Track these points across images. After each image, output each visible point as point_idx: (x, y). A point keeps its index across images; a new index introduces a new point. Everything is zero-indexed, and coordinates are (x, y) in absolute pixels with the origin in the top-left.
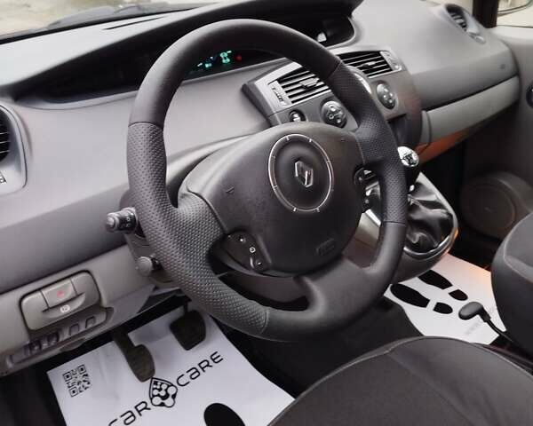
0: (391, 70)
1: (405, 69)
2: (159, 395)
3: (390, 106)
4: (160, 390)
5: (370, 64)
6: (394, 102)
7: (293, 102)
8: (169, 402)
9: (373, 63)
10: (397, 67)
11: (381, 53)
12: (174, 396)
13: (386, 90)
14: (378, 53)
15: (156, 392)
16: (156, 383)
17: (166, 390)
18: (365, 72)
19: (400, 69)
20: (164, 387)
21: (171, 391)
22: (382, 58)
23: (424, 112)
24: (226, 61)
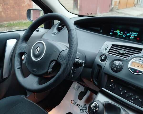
2: (82, 108)
4: (84, 108)
8: (82, 111)
12: (83, 112)
15: (83, 107)
16: (85, 106)
17: (84, 109)
20: (85, 108)
21: (85, 111)
24: (132, 37)
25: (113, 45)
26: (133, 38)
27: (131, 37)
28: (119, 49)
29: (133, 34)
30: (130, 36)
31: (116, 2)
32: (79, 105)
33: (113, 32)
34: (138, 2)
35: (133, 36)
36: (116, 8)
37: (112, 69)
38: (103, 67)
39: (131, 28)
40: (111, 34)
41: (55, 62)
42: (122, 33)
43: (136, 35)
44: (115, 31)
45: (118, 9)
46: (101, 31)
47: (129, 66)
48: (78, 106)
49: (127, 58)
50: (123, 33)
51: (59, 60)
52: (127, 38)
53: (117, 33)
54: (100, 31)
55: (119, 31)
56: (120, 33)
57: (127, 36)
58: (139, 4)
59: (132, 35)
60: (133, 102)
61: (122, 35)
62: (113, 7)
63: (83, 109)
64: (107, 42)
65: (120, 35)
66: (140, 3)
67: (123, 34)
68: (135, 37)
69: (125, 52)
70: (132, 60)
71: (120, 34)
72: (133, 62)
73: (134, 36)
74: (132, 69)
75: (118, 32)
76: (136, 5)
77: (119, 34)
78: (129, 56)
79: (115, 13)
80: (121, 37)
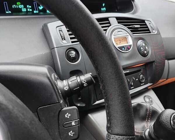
0: (150, 32)
1: (159, 33)
3: (144, 55)
5: (136, 26)
6: (148, 53)
7: (72, 42)
9: (139, 26)
10: (154, 31)
11: (145, 21)
13: (144, 45)
14: (143, 21)
18: (132, 31)
19: (156, 33)
22: (146, 25)
23: (166, 61)
40: (7, 12)
42: (28, 6)
44: (14, 6)
47: (117, 46)
50: (30, 7)
53: (21, 9)
55: (21, 4)
57: (40, 11)
60: (133, 87)
61: (31, 10)
65: (28, 12)
71: (27, 10)
75: (21, 6)
77: (24, 10)
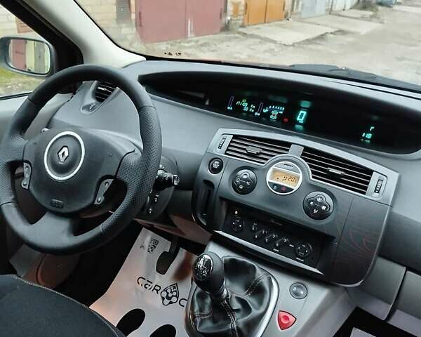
0: (364, 193)
2: (168, 293)
4: (172, 292)
8: (166, 301)
10: (376, 195)
11: (375, 173)
12: (171, 303)
15: (169, 291)
16: (174, 288)
17: (173, 296)
18: (314, 173)
19: (377, 199)
20: (175, 293)
21: (174, 299)
22: (368, 178)
24: (273, 117)
25: (235, 137)
26: (275, 117)
27: (271, 117)
28: (248, 145)
29: (275, 109)
30: (269, 113)
31: (236, 6)
32: (158, 288)
33: (234, 105)
34: (295, 6)
35: (275, 113)
36: (237, 22)
37: (235, 187)
38: (216, 186)
39: (271, 97)
40: (229, 108)
41: (110, 181)
42: (252, 106)
43: (282, 112)
44: (238, 103)
45: (243, 26)
46: (207, 103)
47: (268, 179)
48: (157, 291)
49: (263, 163)
50: (254, 107)
51: (120, 176)
52: (264, 119)
53: (243, 107)
54: (205, 102)
55: (246, 102)
56: (249, 106)
58: (296, 14)
59: (273, 112)
60: (278, 251)
61: (253, 111)
62: (229, 18)
63: (170, 295)
64: (222, 131)
65: (248, 112)
66: (300, 10)
67: (256, 110)
68: (279, 115)
69: (258, 151)
70: (273, 167)
71: (249, 109)
72: (275, 171)
73: (277, 113)
74: (273, 185)
75: (245, 104)
76: (289, 15)
78: (267, 160)
79: (237, 35)
80: (251, 116)
